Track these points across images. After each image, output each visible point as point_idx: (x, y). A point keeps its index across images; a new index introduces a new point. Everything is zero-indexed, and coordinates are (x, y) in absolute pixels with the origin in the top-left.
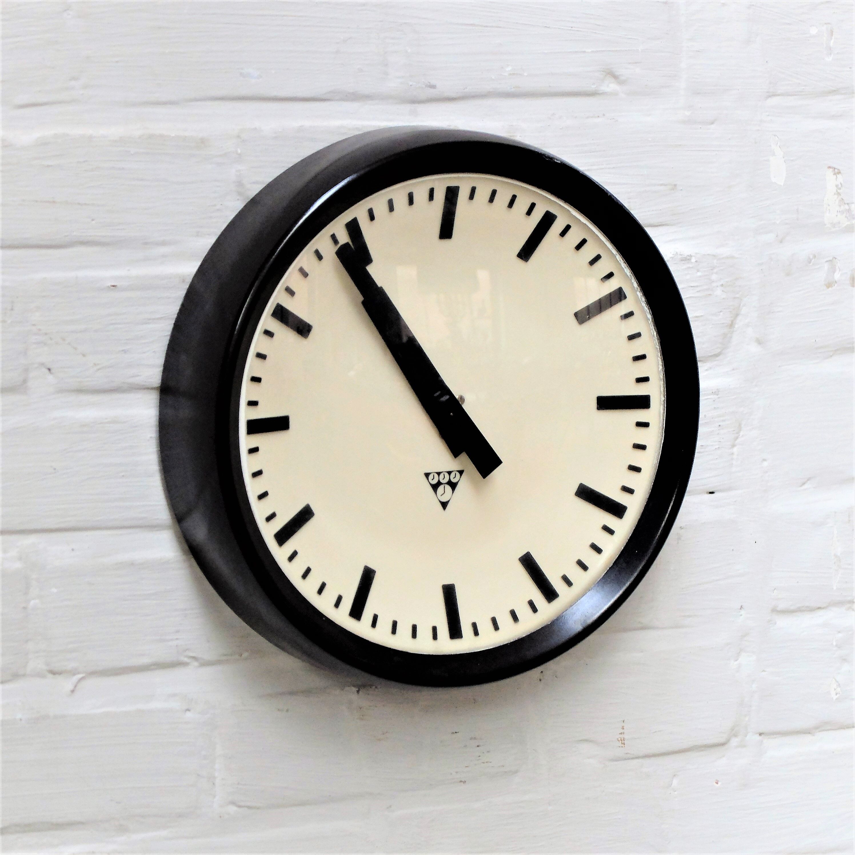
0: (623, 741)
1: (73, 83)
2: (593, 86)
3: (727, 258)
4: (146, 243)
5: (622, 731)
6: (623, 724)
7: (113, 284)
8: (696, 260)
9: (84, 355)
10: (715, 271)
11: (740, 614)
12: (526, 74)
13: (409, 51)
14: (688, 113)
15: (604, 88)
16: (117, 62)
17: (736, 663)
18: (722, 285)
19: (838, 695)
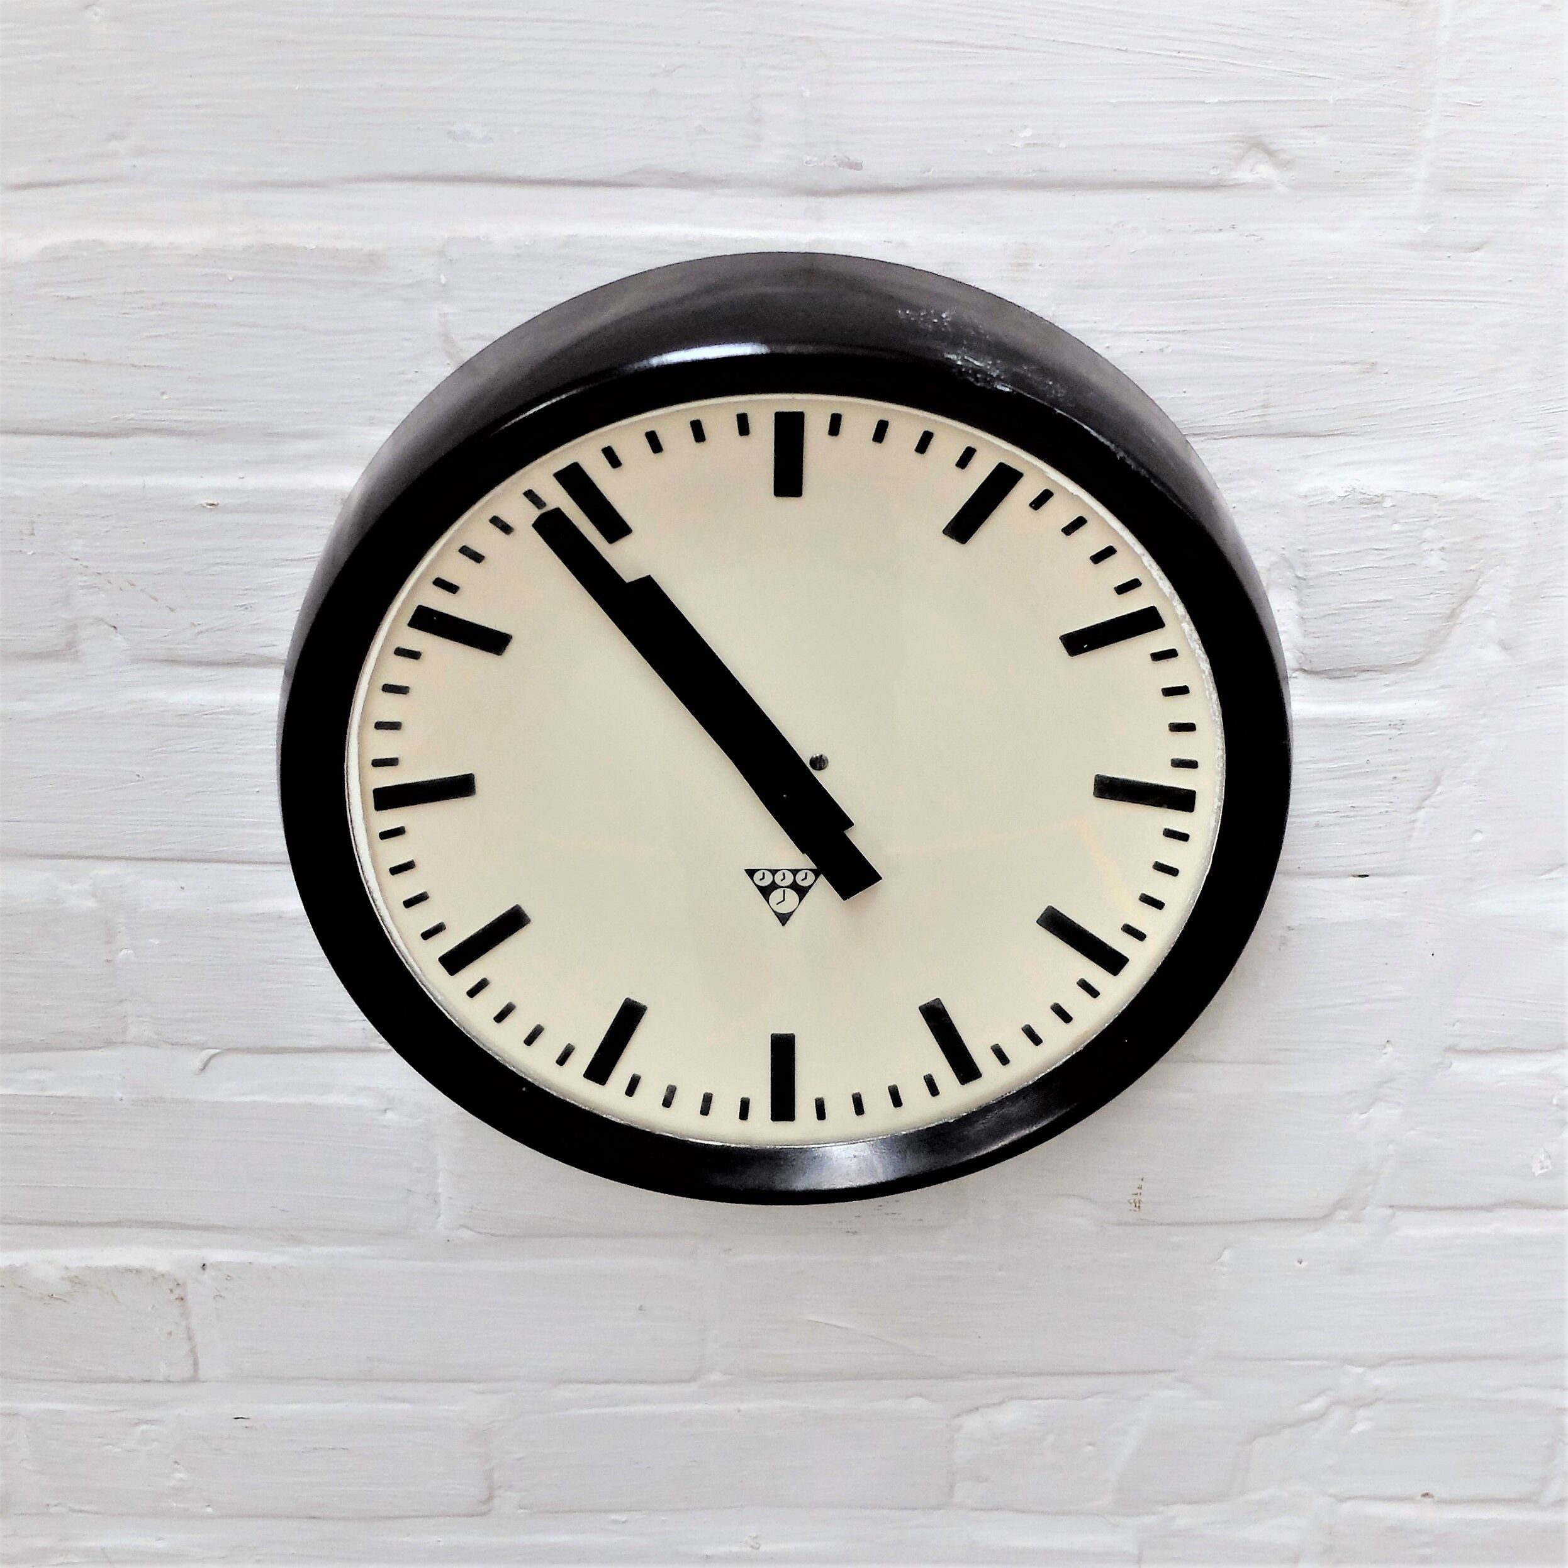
0: (1137, 1205)
1: (114, 145)
2: (1212, 173)
3: (1462, 501)
4: (271, 435)
5: (1139, 1191)
6: (1141, 1183)
7: (211, 502)
8: (1394, 504)
9: (172, 610)
10: (1432, 523)
11: (1384, 1051)
12: (1063, 145)
13: (807, 94)
14: (1423, 229)
15: (1243, 174)
16: (198, 107)
17: (1363, 1116)
18: (1443, 549)
19: (1544, 1170)
